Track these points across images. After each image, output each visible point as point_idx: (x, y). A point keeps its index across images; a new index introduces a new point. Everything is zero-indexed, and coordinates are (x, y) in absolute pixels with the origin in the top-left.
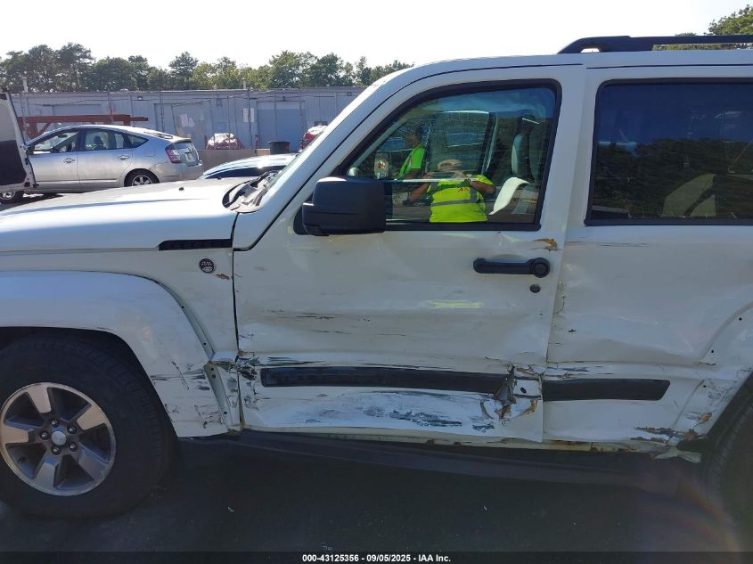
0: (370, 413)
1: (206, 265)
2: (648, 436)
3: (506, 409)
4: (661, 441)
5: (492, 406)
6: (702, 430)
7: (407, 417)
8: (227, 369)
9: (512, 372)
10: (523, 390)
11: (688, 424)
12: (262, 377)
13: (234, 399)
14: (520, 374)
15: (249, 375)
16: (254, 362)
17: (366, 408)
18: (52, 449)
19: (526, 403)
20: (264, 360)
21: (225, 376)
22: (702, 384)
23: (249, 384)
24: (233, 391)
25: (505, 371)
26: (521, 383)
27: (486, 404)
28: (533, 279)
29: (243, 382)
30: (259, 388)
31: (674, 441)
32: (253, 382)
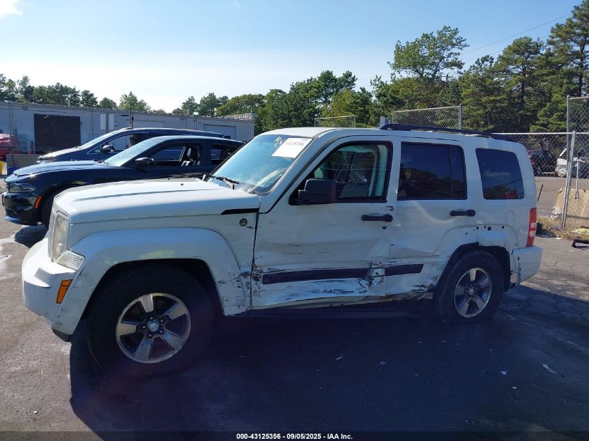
0: (314, 292)
1: (243, 222)
2: (417, 288)
3: (370, 283)
4: (422, 290)
5: (364, 282)
6: (435, 283)
7: (331, 292)
8: (245, 277)
9: (371, 266)
10: (377, 273)
11: (430, 282)
12: (263, 280)
13: (248, 292)
14: (374, 266)
15: (256, 279)
16: (261, 271)
17: (311, 290)
18: (148, 335)
19: (378, 279)
20: (265, 270)
21: (244, 280)
22: (434, 264)
23: (256, 284)
24: (248, 288)
25: (368, 266)
26: (376, 271)
27: (361, 282)
28: (384, 223)
29: (253, 282)
30: (262, 285)
31: (426, 290)
32: (258, 283)
